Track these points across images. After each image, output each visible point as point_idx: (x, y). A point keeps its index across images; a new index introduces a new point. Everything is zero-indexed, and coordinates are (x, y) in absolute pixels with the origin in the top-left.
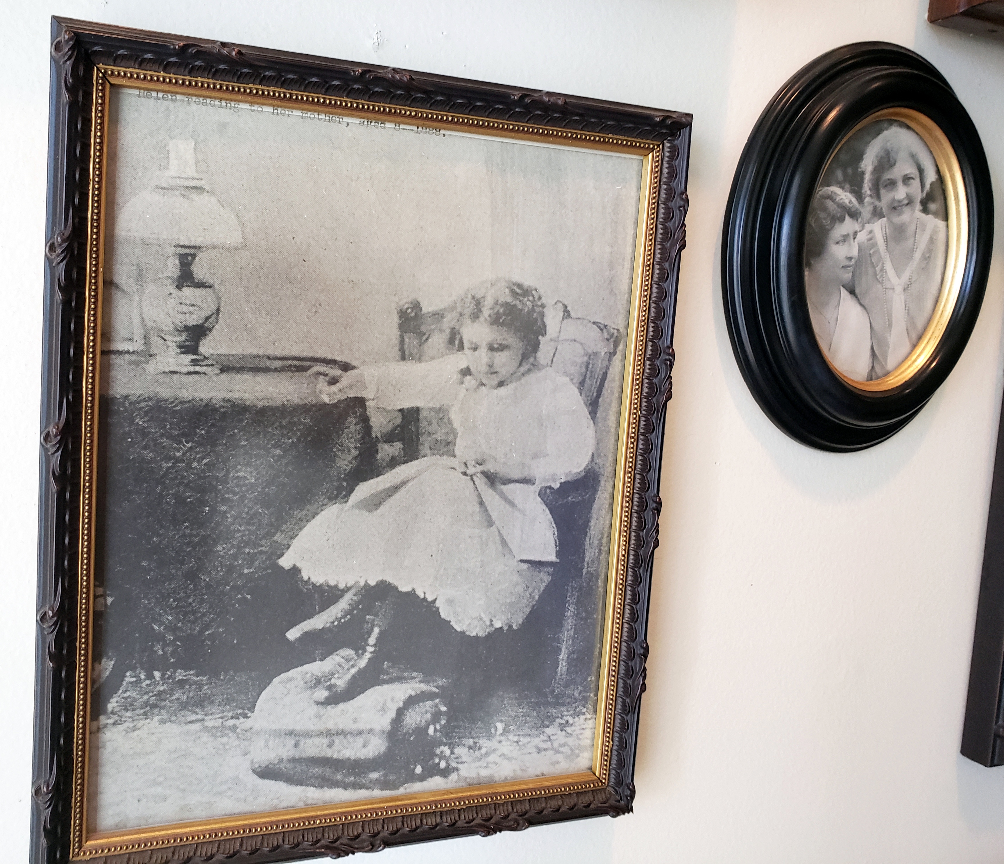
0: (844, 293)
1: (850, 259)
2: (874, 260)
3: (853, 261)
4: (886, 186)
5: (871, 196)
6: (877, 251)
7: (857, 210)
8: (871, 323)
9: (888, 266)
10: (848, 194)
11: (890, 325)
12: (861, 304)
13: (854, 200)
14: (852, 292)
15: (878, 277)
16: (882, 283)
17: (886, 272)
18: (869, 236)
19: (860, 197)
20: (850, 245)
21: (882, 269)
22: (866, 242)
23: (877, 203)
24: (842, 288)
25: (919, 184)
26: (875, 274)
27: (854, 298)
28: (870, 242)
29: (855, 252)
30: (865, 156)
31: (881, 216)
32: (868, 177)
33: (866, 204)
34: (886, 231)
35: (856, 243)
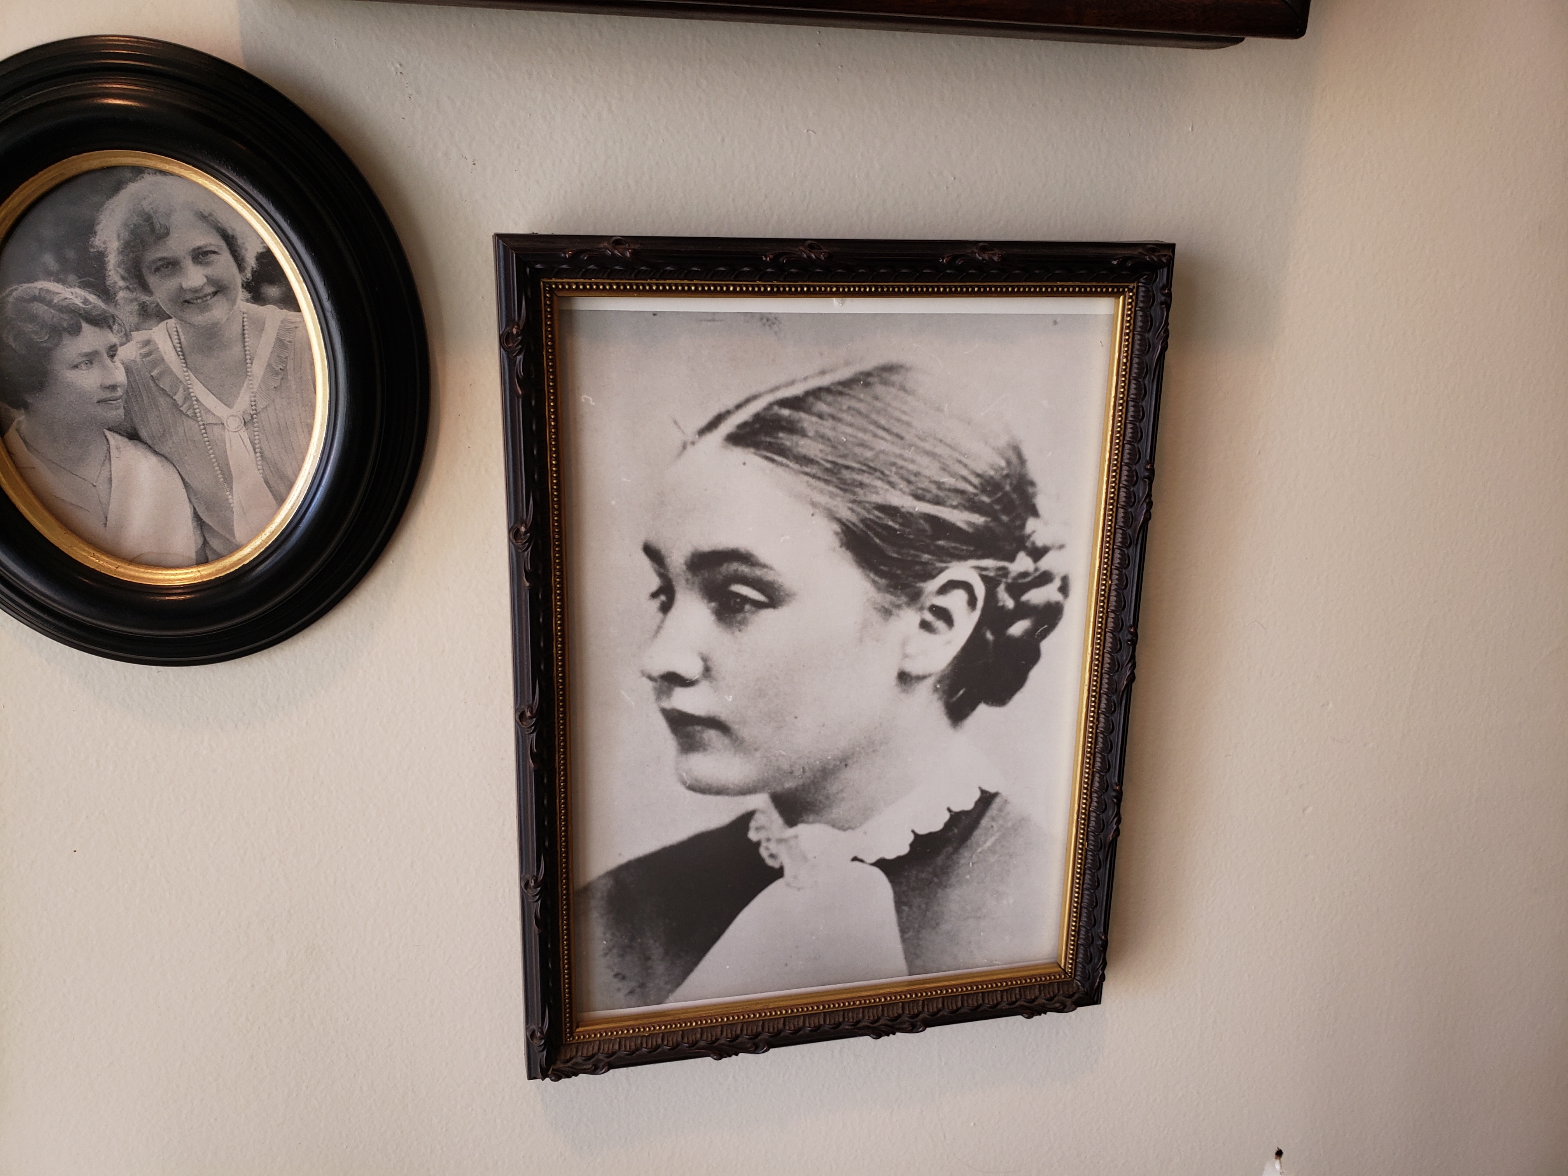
0: (115, 440)
1: (113, 388)
2: (165, 384)
3: (120, 392)
4: (157, 270)
5: (127, 288)
6: (168, 371)
7: (104, 311)
8: (183, 479)
9: (199, 390)
10: (78, 290)
11: (228, 479)
12: (156, 453)
13: (92, 298)
14: (133, 436)
15: (183, 409)
16: (194, 417)
17: (197, 400)
18: (146, 349)
19: (106, 294)
20: (104, 367)
21: (188, 397)
22: (138, 359)
23: (146, 298)
24: (107, 433)
25: (231, 259)
26: (175, 405)
27: (140, 445)
28: (148, 359)
29: (120, 376)
30: (98, 228)
31: (162, 316)
32: (112, 260)
33: (121, 302)
34: (179, 339)
35: (118, 364)
